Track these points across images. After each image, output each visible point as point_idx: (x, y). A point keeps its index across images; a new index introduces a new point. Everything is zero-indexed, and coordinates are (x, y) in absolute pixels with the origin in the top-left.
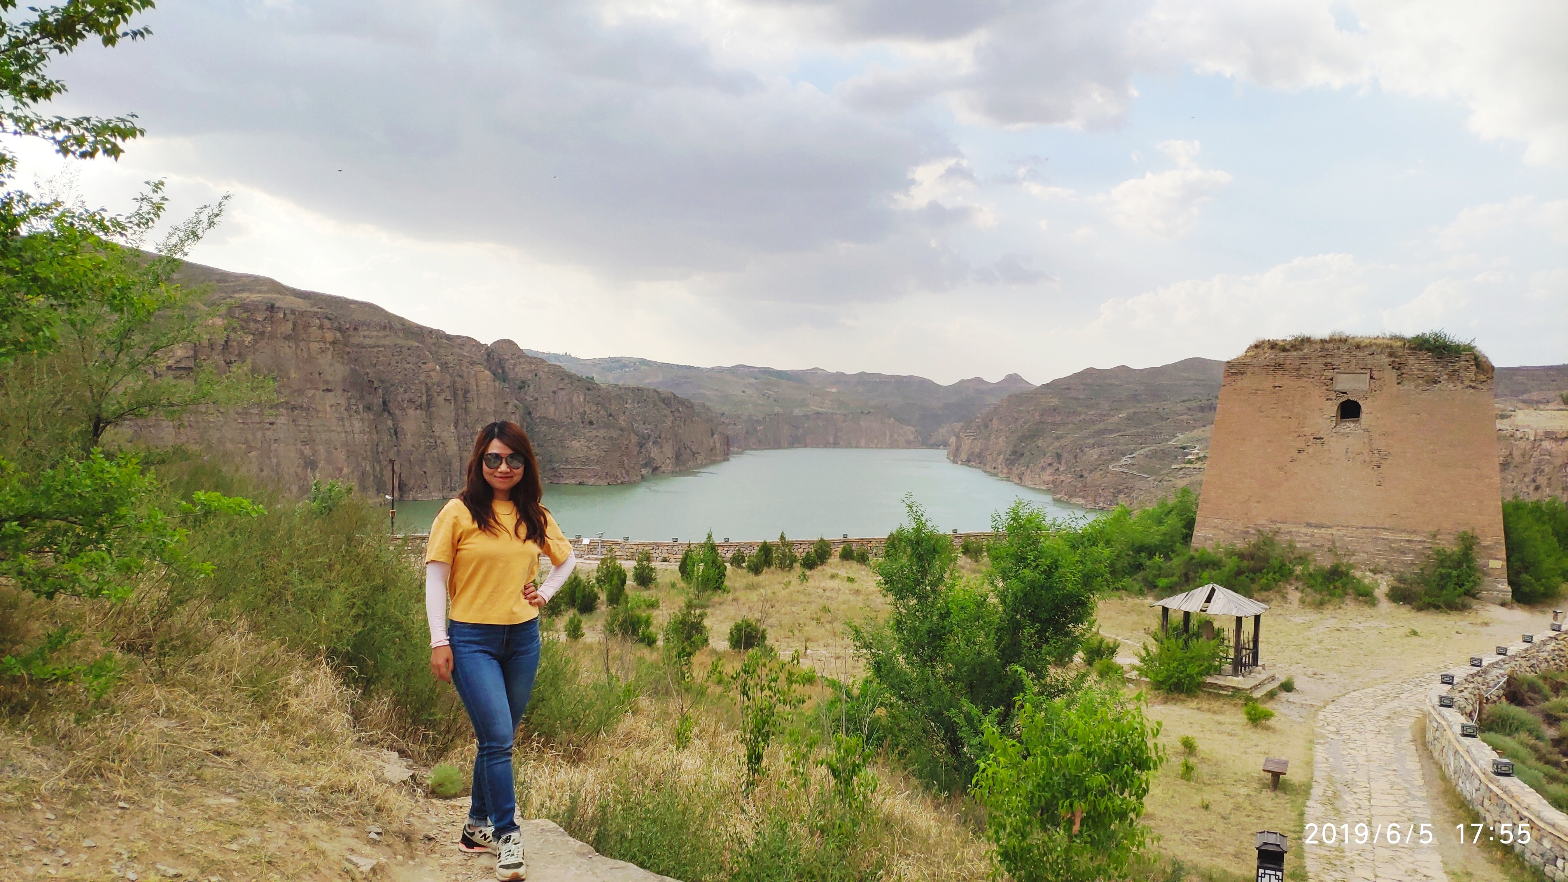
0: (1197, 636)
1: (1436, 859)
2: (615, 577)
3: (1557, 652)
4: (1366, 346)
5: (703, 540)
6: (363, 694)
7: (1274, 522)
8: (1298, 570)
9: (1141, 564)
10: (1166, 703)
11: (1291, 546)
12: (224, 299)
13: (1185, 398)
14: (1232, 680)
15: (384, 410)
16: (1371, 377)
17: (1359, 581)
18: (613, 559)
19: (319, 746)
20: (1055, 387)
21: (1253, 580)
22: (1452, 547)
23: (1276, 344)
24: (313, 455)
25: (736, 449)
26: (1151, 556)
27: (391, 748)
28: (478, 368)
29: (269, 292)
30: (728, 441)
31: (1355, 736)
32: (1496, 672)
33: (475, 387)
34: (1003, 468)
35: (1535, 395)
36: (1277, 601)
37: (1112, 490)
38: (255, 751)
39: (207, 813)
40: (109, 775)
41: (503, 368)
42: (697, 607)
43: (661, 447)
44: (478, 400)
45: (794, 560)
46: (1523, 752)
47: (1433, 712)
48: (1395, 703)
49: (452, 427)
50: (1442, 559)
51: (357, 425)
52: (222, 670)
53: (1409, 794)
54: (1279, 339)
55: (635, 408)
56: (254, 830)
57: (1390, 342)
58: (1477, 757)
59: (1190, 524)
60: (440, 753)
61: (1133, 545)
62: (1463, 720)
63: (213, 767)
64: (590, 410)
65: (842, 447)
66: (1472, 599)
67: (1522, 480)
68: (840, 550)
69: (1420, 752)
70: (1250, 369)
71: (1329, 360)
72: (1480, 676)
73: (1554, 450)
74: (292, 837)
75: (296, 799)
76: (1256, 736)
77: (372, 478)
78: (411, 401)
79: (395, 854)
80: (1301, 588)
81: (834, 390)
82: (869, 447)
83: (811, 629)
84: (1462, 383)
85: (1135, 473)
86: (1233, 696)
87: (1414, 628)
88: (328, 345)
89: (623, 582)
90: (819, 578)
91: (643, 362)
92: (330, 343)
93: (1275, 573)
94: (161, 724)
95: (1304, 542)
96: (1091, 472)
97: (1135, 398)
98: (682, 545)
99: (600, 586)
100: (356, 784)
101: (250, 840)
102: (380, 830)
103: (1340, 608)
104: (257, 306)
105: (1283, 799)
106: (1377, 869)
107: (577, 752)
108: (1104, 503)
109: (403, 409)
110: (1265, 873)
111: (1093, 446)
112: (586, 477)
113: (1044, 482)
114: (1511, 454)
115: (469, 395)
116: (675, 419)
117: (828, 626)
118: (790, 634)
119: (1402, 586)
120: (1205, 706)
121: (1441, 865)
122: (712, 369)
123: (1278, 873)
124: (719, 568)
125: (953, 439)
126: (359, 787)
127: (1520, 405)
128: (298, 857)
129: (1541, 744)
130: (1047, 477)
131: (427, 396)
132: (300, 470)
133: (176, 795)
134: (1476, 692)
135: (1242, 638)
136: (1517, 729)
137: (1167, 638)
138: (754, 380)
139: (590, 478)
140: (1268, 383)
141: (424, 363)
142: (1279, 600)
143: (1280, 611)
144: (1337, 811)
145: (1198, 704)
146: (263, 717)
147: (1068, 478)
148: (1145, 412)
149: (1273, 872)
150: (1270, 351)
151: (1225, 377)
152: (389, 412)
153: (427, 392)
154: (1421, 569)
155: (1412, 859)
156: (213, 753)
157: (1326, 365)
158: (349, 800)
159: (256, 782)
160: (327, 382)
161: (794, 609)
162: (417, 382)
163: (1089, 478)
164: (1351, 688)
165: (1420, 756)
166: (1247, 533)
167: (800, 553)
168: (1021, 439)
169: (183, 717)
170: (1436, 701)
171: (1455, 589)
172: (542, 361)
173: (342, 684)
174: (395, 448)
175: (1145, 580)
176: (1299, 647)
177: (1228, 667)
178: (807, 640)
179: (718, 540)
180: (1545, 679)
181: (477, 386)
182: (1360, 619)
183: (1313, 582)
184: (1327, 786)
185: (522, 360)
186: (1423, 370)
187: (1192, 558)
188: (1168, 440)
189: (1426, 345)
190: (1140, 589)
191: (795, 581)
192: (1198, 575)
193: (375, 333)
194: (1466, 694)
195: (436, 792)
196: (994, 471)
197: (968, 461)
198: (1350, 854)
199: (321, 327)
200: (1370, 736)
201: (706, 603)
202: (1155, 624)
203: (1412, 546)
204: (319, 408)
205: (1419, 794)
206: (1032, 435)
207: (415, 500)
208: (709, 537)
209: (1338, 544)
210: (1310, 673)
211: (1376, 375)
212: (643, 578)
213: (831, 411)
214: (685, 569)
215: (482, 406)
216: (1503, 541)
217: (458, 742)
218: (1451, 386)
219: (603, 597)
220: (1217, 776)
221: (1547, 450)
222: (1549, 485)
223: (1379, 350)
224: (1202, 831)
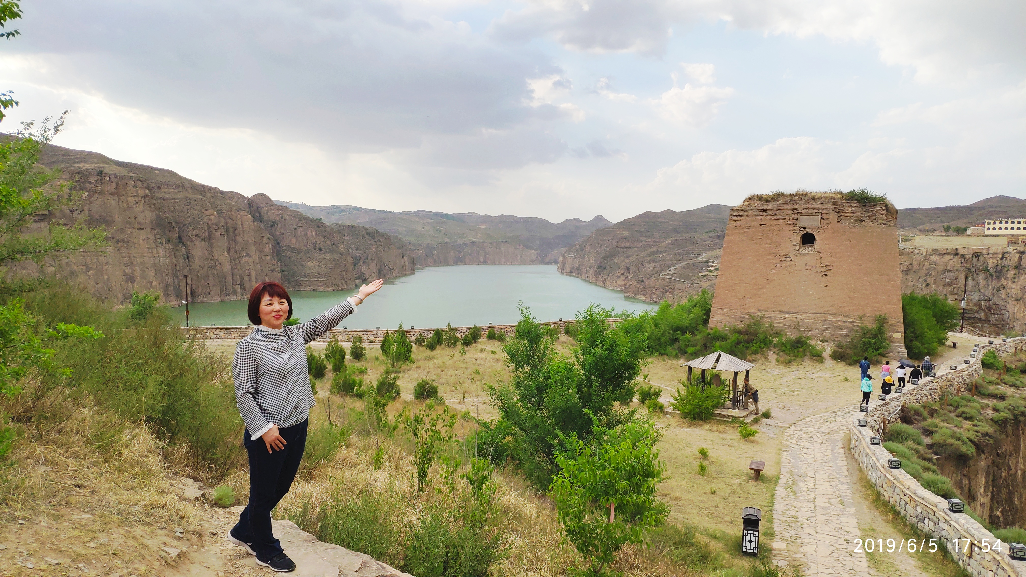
0: (710, 384)
1: (854, 521)
2: (338, 354)
3: (933, 390)
4: (818, 198)
5: (397, 328)
6: (169, 442)
7: (759, 310)
8: (775, 341)
9: (677, 339)
10: (690, 427)
11: (771, 326)
12: (68, 168)
13: (707, 230)
14: (731, 412)
15: (180, 242)
16: (821, 218)
17: (813, 347)
18: (337, 341)
19: (142, 479)
20: (626, 224)
21: (747, 348)
22: (870, 324)
23: (762, 197)
24: (132, 273)
25: (419, 266)
26: (684, 333)
27: (189, 476)
28: (242, 213)
29: (98, 163)
30: (413, 262)
31: (807, 446)
32: (894, 403)
33: (241, 226)
34: (593, 277)
35: (927, 227)
36: (761, 360)
37: (661, 290)
38: (102, 484)
39: (74, 525)
40: (11, 503)
41: (260, 213)
42: (392, 372)
43: (369, 266)
44: (243, 235)
45: (457, 340)
46: (908, 452)
47: (854, 430)
48: (833, 424)
49: (226, 253)
50: (865, 333)
51: (162, 252)
52: (78, 432)
53: (839, 481)
54: (764, 194)
55: (350, 240)
56: (104, 534)
57: (833, 195)
58: (879, 457)
59: (708, 313)
60: (220, 478)
61: (672, 326)
62: (872, 434)
63: (76, 495)
64: (320, 240)
65: (489, 264)
66: (883, 358)
67: (918, 281)
68: (487, 333)
69: (847, 454)
70: (746, 213)
71: (795, 207)
72: (885, 406)
73: (938, 262)
74: (127, 537)
75: (129, 513)
76: (746, 447)
77: (172, 288)
78: (197, 236)
79: (192, 545)
80: (777, 352)
81: (484, 227)
82: (507, 264)
83: (467, 385)
84: (878, 221)
85: (676, 278)
86: (732, 422)
87: (846, 376)
88: (140, 199)
89: (343, 357)
90: (473, 352)
91: (356, 208)
92: (142, 197)
93: (761, 343)
94: (41, 469)
95: (779, 323)
96: (648, 279)
97: (676, 231)
98: (383, 331)
99: (328, 360)
100: (166, 502)
101: (102, 541)
102: (182, 531)
103: (801, 364)
104: (90, 173)
105: (761, 486)
106: (817, 528)
107: (310, 473)
108: (657, 298)
109: (193, 241)
110: (747, 533)
111: (649, 262)
112: (318, 285)
113: (619, 286)
114: (911, 264)
115: (236, 231)
116: (378, 247)
117: (478, 383)
118: (454, 389)
119: (840, 350)
120: (715, 428)
121: (857, 524)
122: (402, 213)
123: (756, 533)
124: (407, 346)
125: (561, 259)
126: (168, 504)
127: (917, 233)
128: (132, 549)
129: (920, 448)
130: (621, 282)
131: (209, 232)
132: (123, 283)
133: (54, 514)
134: (882, 416)
135: (738, 385)
136: (906, 439)
137: (691, 385)
138: (430, 221)
139: (322, 286)
140: (757, 222)
141: (206, 210)
142: (763, 360)
143: (764, 367)
144: (795, 493)
145: (710, 427)
146: (106, 461)
147: (634, 283)
148: (683, 240)
149: (753, 532)
150: (758, 202)
151: (730, 219)
152: (183, 243)
153: (208, 230)
154: (852, 339)
155: (839, 522)
156: (76, 486)
157: (793, 210)
158: (162, 513)
159: (104, 504)
160: (140, 224)
161: (456, 372)
162: (201, 223)
163: (647, 282)
164: (806, 415)
165: (846, 457)
166: (743, 317)
167: (460, 336)
168: (604, 258)
169: (54, 464)
170: (856, 423)
171: (873, 352)
172: (286, 208)
173: (156, 437)
174: (188, 268)
175: (679, 348)
176: (774, 390)
177: (729, 403)
178: (465, 392)
179: (406, 328)
180: (925, 407)
181: (242, 225)
182: (813, 371)
183: (784, 348)
184: (789, 477)
185: (273, 207)
186: (854, 213)
187: (709, 334)
188: (697, 257)
189: (856, 197)
190: (676, 355)
191: (457, 354)
192: (712, 345)
193: (172, 190)
194: (875, 418)
195: (218, 504)
196: (587, 279)
197: (571, 272)
198: (801, 519)
199: (135, 186)
200: (816, 445)
201: (398, 370)
202: (684, 377)
203: (847, 324)
204: (136, 241)
205: (845, 481)
206: (611, 255)
207: (202, 302)
208: (401, 326)
209: (800, 324)
210: (781, 406)
211: (825, 216)
212: (357, 354)
213: (481, 241)
214: (384, 348)
215: (246, 239)
216: (902, 321)
217: (231, 471)
218: (871, 223)
219: (330, 367)
220: (721, 473)
221: (933, 261)
222: (935, 284)
223: (827, 201)
224: (711, 508)
